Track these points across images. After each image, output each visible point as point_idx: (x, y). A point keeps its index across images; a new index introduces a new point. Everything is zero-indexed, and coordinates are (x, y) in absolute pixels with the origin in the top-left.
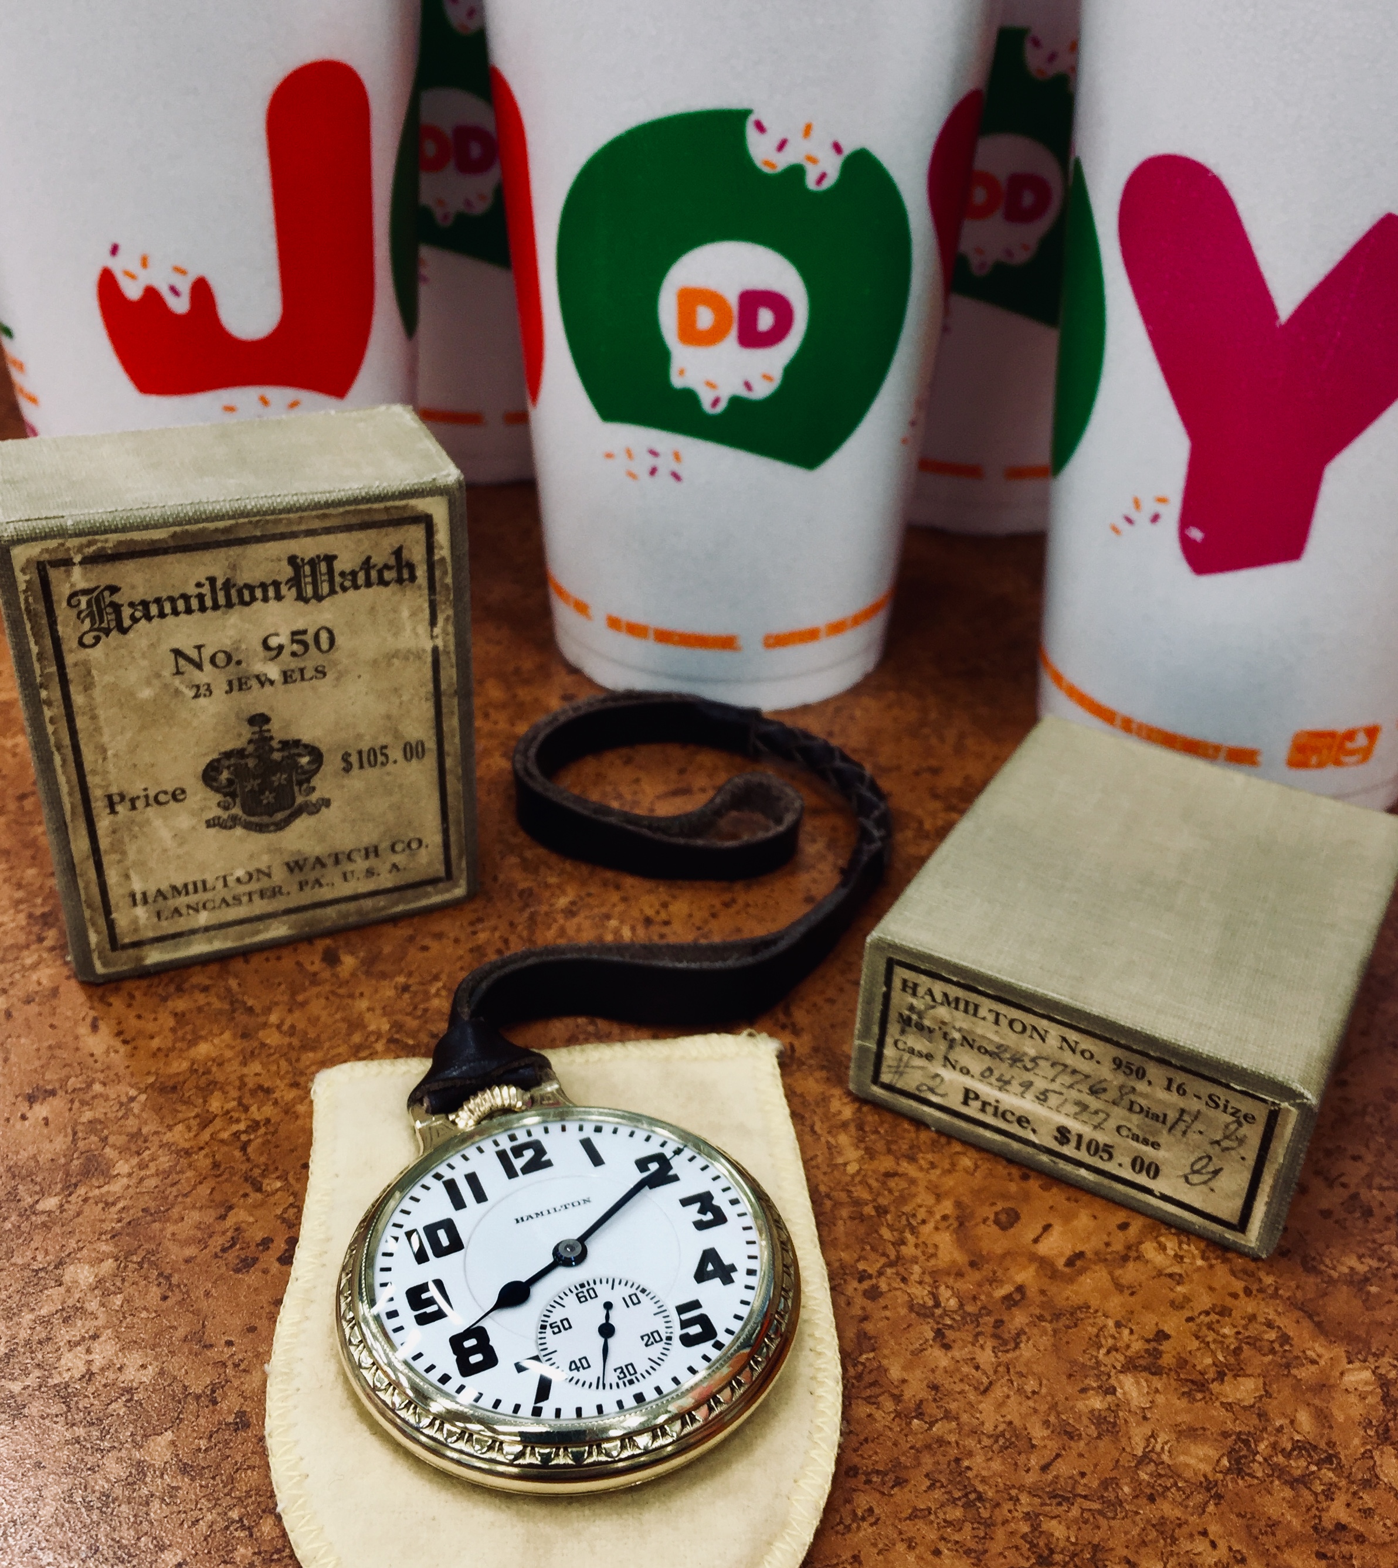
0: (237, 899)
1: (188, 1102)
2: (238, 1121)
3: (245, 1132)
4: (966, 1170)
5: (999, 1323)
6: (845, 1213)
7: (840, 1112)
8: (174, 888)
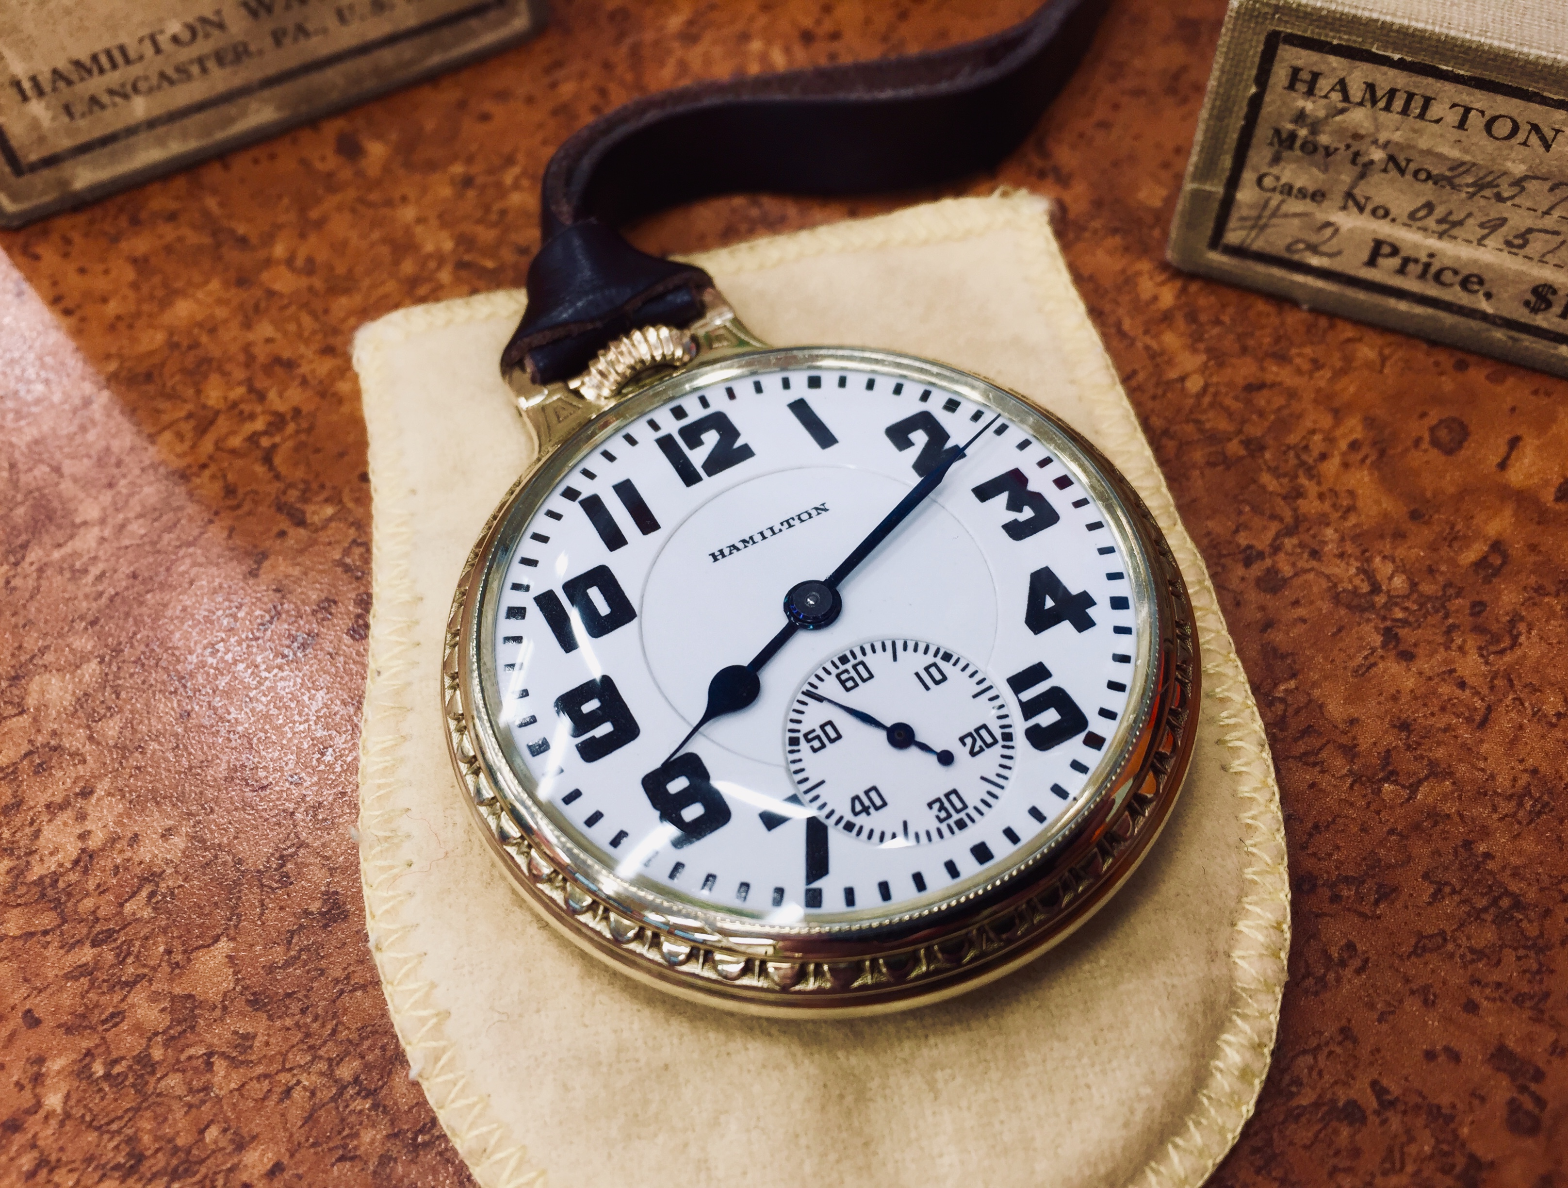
0: (182, 70)
1: (172, 396)
2: (252, 417)
3: (265, 433)
4: (1368, 365)
5: (1478, 607)
6: (1198, 455)
7: (1155, 298)
8: (78, 64)
